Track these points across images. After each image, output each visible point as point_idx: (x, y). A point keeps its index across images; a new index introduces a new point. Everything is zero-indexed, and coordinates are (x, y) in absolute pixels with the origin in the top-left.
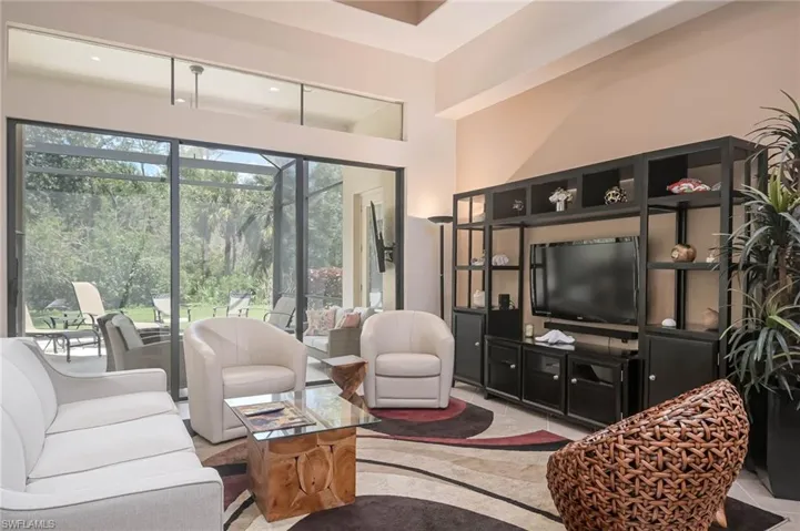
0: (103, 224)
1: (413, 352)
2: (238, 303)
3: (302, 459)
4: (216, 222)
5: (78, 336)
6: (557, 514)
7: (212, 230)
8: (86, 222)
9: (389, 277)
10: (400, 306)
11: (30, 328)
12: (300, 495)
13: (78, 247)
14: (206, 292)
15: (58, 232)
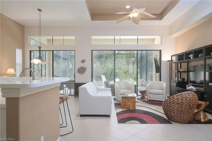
0: (108, 63)
1: (159, 90)
2: (132, 80)
3: (127, 101)
4: (131, 61)
5: (102, 85)
6: (164, 113)
7: (130, 63)
8: (104, 63)
9: (158, 74)
10: (160, 80)
11: (94, 82)
12: (126, 106)
13: (103, 68)
14: (128, 78)
15: (99, 65)
